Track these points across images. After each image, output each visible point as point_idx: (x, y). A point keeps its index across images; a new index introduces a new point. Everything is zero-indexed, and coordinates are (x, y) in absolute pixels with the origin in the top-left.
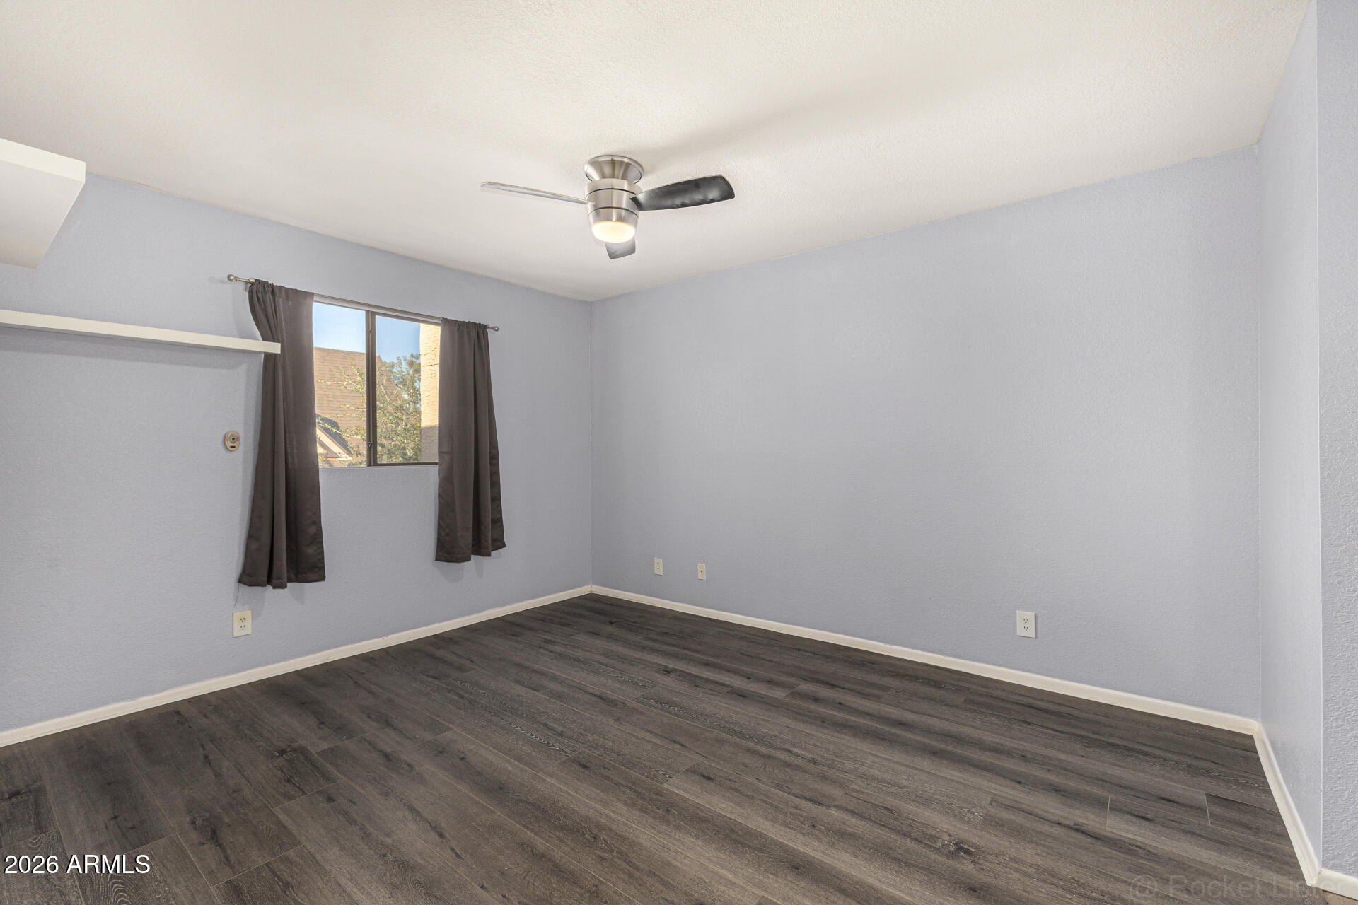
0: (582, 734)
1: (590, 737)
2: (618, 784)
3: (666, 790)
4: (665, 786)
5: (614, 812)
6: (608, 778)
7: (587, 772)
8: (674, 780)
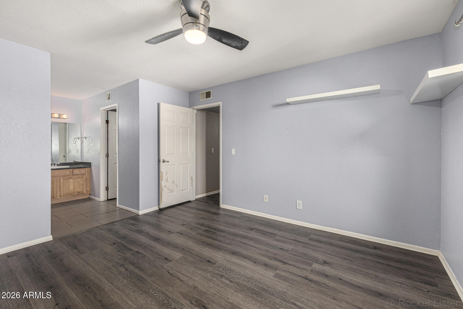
0: (213, 277)
1: (209, 275)
2: (197, 256)
3: (181, 254)
4: (181, 256)
5: (198, 248)
6: (200, 257)
7: (207, 259)
8: (178, 257)
